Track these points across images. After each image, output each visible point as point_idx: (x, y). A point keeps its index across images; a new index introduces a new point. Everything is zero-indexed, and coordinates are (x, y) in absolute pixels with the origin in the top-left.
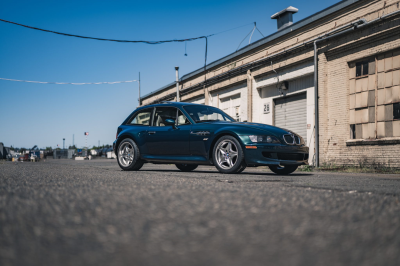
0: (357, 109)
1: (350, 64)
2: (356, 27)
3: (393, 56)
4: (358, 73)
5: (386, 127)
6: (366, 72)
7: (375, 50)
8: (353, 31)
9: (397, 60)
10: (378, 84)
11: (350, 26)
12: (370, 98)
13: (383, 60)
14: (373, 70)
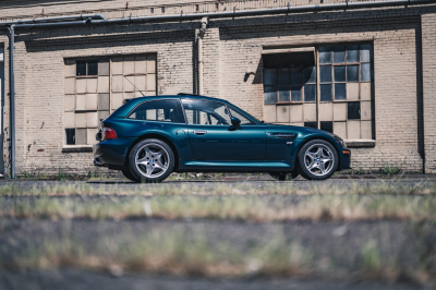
0: (77, 112)
1: (68, 61)
2: (89, 21)
3: (135, 60)
4: (80, 73)
6: (94, 72)
7: (111, 51)
8: (82, 25)
9: (141, 66)
10: (114, 88)
11: (78, 19)
12: (100, 102)
13: (121, 63)
14: (106, 72)
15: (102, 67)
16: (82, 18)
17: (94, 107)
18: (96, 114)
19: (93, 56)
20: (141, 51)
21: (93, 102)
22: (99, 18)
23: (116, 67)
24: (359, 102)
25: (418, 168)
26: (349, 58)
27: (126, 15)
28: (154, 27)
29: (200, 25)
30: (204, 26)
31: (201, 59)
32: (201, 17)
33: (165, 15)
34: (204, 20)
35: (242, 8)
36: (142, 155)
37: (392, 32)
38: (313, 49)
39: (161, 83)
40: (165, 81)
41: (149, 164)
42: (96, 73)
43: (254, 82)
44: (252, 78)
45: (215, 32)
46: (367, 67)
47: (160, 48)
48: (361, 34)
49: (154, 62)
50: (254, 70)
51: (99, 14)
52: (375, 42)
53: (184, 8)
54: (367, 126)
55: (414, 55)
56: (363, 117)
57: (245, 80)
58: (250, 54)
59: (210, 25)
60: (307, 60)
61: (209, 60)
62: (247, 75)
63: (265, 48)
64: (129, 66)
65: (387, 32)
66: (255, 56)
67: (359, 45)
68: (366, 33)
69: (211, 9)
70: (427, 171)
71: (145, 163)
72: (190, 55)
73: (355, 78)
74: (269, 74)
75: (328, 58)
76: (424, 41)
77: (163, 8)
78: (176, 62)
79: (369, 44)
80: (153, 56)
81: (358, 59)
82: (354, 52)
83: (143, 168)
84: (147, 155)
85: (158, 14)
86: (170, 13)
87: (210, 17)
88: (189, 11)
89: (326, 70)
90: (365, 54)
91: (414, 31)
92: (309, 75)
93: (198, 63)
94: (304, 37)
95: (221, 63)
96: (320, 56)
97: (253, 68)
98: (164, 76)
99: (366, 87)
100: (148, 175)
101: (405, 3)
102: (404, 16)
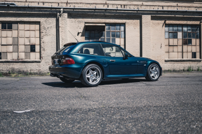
0: (2, 45)
2: (8, 6)
3: (30, 24)
5: (26, 55)
6: (10, 28)
7: (19, 19)
8: (5, 7)
9: (33, 27)
10: (20, 35)
11: (3, 4)
12: (13, 41)
13: (23, 25)
14: (16, 28)
15: (14, 26)
16: (5, 4)
17: (11, 43)
18: (12, 47)
19: (10, 21)
20: (33, 21)
21: (10, 41)
22: (14, 4)
23: (21, 26)
26: (117, 29)
27: (27, 5)
28: (39, 11)
29: (60, 12)
30: (62, 12)
31: (60, 26)
32: (60, 8)
33: (44, 6)
34: (62, 10)
35: (77, 6)
36: (88, 72)
37: (132, 20)
38: (104, 25)
39: (42, 34)
40: (44, 34)
41: (93, 77)
42: (12, 29)
43: (82, 36)
44: (80, 34)
45: (66, 15)
46: (123, 33)
47: (42, 20)
49: (38, 25)
50: (82, 31)
51: (13, 3)
52: (126, 24)
53: (53, 4)
55: (139, 30)
57: (78, 35)
58: (80, 25)
59: (64, 12)
60: (102, 29)
61: (63, 26)
62: (79, 33)
63: (86, 23)
64: (27, 26)
65: (130, 20)
66: (82, 26)
67: (120, 24)
68: (123, 20)
69: (64, 6)
71: (89, 77)
72: (55, 24)
73: (119, 37)
74: (87, 33)
75: (109, 29)
76: (143, 25)
77: (43, 3)
78: (49, 26)
79: (124, 24)
80: (38, 23)
81: (120, 29)
82: (118, 27)
83: (88, 79)
84: (91, 72)
85: (41, 5)
86: (46, 5)
87: (64, 9)
88: (55, 6)
89: (108, 33)
90: (122, 28)
91: (139, 21)
92: (102, 35)
93: (59, 27)
94: (101, 20)
95: (68, 28)
96: (106, 27)
97: (81, 30)
98: (44, 31)
99: (122, 40)
100: (91, 82)
101: (137, 11)
102: (137, 15)
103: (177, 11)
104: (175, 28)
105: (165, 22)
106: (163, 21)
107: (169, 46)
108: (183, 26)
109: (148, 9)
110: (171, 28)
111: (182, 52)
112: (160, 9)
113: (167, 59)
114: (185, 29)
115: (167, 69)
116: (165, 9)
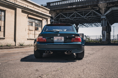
24: (1, 26)
25: (14, 45)
37: (10, 9)
46: (3, 17)
48: (3, 8)
52: (6, 11)
54: (2, 33)
55: (14, 17)
56: (2, 31)
67: (2, 10)
68: (4, 8)
70: (16, 45)
73: (0, 20)
76: (17, 14)
79: (4, 11)
81: (1, 14)
90: (3, 13)
101: (14, 4)
102: (13, 7)
103: (34, 11)
104: (32, 20)
105: (28, 15)
106: (27, 15)
107: (29, 30)
108: (35, 19)
109: (20, 4)
110: (30, 20)
111: (35, 34)
112: (27, 7)
113: (28, 38)
114: (36, 21)
115: (28, 44)
116: (29, 8)
